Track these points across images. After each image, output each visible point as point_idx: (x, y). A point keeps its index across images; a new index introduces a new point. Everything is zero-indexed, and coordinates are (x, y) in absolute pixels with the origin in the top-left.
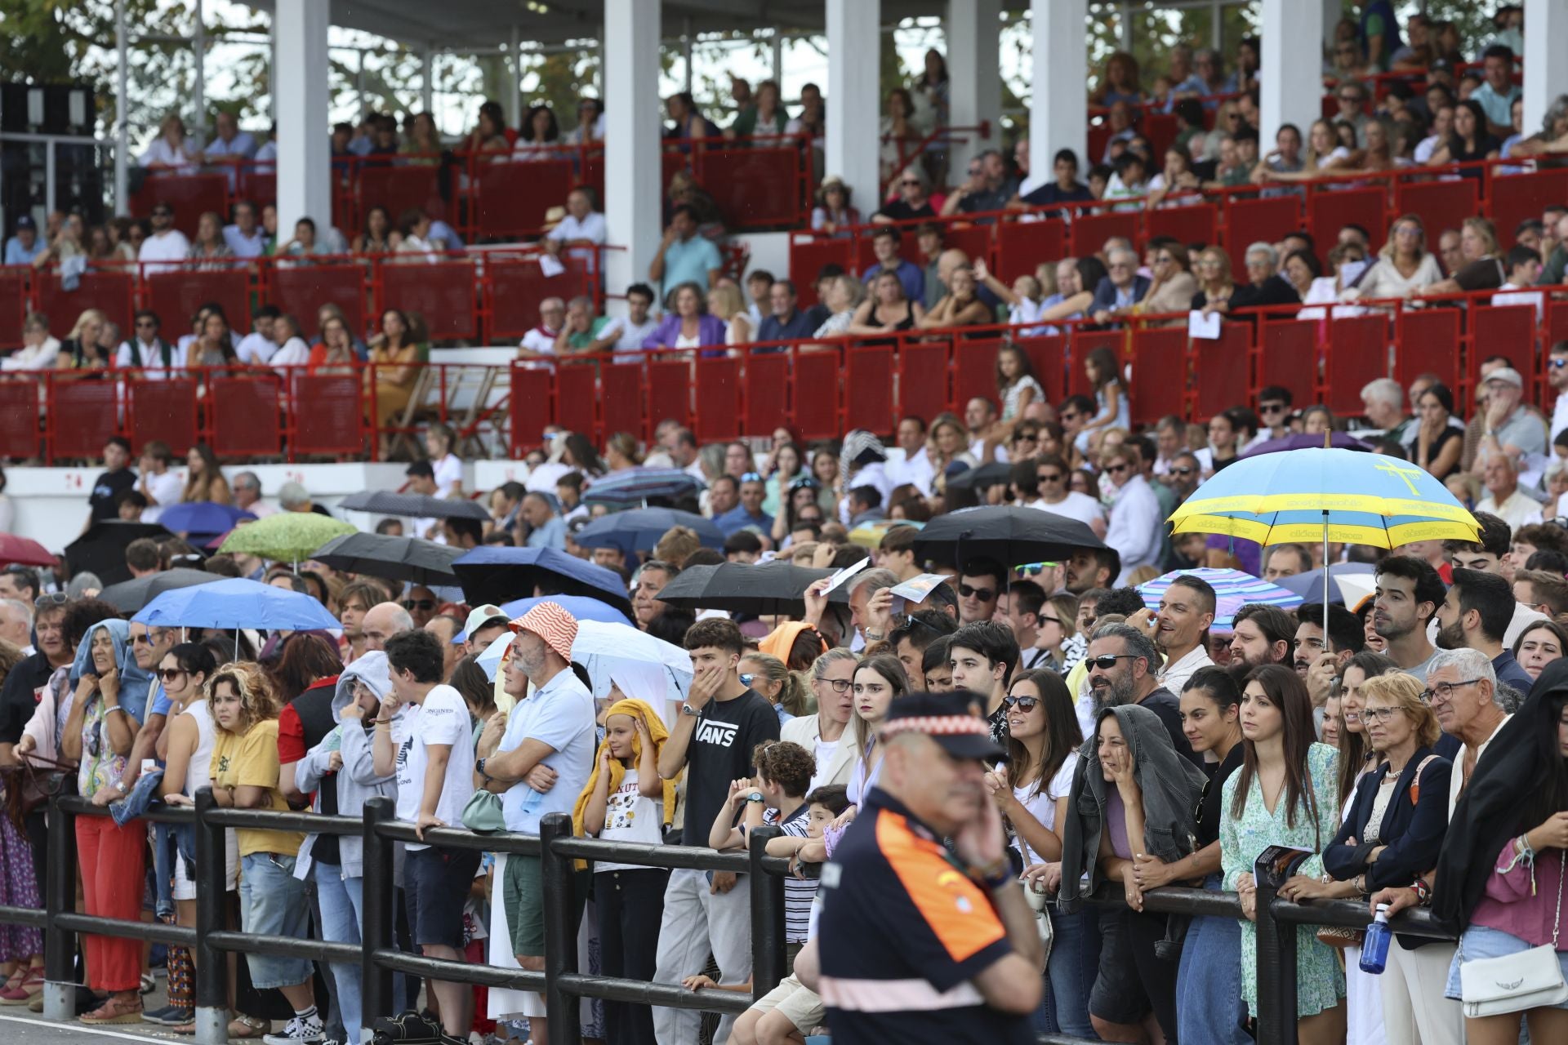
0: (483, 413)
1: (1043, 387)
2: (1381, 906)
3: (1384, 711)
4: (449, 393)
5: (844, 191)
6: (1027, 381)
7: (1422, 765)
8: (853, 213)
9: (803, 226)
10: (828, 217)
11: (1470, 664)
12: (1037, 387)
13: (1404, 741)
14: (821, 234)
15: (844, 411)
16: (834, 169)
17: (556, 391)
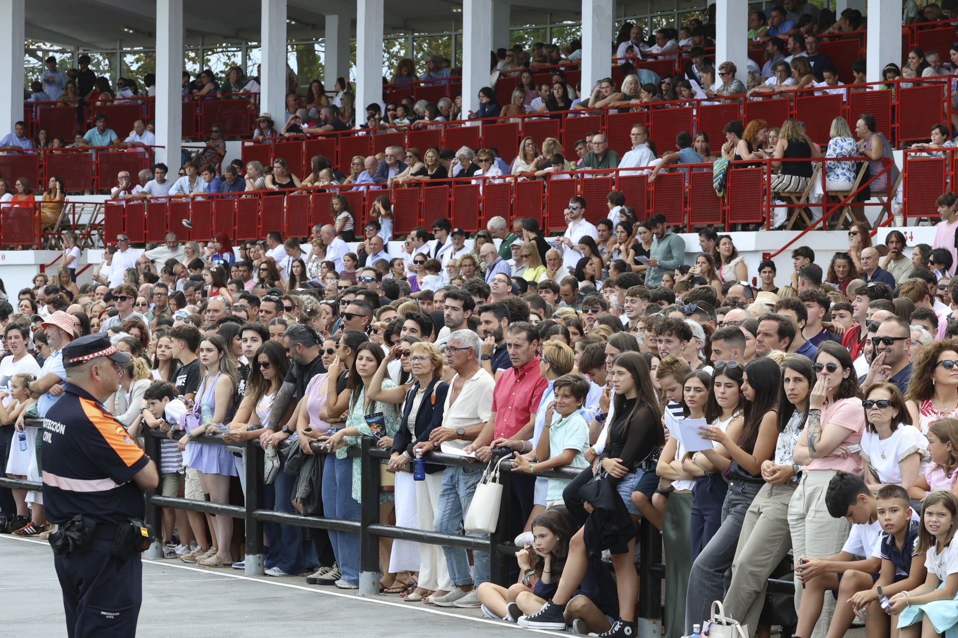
0: (93, 226)
1: (353, 216)
2: (418, 450)
3: (422, 358)
4: (77, 216)
5: (269, 122)
6: (345, 214)
7: (436, 386)
8: (274, 132)
9: (250, 137)
10: (262, 133)
11: (467, 339)
12: (350, 216)
13: (428, 373)
14: (257, 141)
15: (261, 226)
16: (264, 110)
17: (126, 216)
